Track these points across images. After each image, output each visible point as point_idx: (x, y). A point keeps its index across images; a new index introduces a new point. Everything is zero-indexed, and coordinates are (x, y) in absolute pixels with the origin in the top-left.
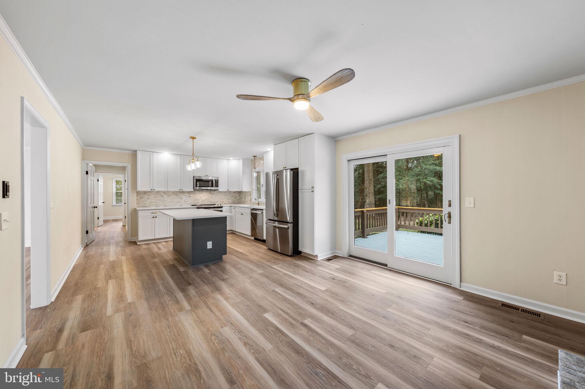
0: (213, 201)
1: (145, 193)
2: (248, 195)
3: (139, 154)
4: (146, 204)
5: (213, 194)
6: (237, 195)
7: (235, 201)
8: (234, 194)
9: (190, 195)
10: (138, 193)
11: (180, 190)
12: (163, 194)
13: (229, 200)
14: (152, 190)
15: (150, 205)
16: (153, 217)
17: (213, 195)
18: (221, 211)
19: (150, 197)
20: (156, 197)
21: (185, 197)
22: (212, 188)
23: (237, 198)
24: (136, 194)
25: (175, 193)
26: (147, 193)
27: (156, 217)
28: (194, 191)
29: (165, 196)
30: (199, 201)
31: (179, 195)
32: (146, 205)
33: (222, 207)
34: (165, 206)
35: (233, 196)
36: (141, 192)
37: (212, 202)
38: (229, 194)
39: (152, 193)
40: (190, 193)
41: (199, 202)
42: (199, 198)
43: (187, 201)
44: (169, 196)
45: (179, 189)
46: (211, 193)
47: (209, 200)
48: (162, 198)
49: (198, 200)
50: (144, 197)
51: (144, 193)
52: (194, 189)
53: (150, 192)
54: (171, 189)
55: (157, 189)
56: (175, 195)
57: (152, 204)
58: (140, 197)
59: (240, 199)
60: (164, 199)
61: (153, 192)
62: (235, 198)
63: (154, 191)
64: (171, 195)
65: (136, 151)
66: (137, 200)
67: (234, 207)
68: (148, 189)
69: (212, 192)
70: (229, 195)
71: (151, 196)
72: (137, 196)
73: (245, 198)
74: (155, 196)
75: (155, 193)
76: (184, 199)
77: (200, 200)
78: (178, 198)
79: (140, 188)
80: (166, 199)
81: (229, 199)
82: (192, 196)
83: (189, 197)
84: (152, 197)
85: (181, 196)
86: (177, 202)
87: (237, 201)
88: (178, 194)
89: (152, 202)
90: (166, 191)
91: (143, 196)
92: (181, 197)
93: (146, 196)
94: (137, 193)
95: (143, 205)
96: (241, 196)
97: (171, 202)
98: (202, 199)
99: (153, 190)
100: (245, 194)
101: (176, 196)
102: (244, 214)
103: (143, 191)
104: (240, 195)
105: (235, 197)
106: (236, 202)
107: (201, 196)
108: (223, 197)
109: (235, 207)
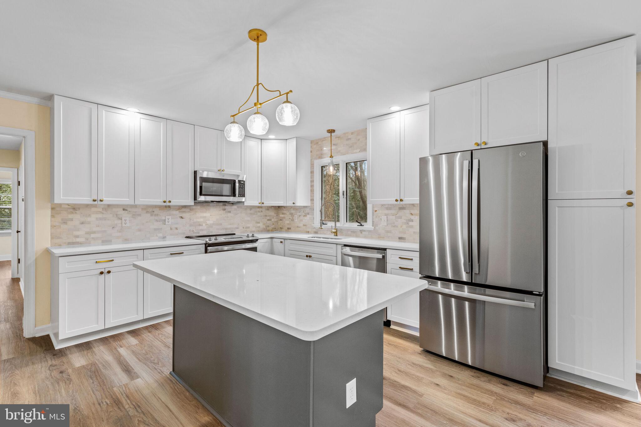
0: (229, 226)
1: (74, 209)
2: (300, 214)
3: (59, 104)
4: (77, 237)
5: (230, 212)
6: (272, 213)
7: (268, 226)
8: (267, 211)
9: (183, 215)
10: (56, 209)
11: (165, 202)
12: (120, 212)
13: (258, 225)
14: (96, 203)
15: (87, 239)
16: (102, 273)
17: (229, 214)
18: (254, 249)
19: (89, 219)
20: (105, 219)
21: (171, 219)
22: (231, 199)
23: (273, 220)
24: (49, 212)
25: (150, 209)
26: (79, 209)
27: (109, 272)
28: (194, 205)
29: (126, 216)
30: (201, 228)
31: (157, 215)
32: (78, 240)
33: (257, 240)
34: (126, 240)
35: (266, 216)
36: (63, 206)
37: (226, 229)
38: (259, 212)
39: (94, 209)
40: (183, 210)
41: (202, 230)
42: (202, 220)
43: (177, 229)
44: (134, 216)
45: (162, 200)
46: (225, 210)
47: (221, 224)
48: (120, 221)
49: (200, 225)
50: (72, 220)
51: (71, 210)
52: (195, 198)
53: (87, 206)
54: (142, 201)
55: (108, 200)
56: (149, 215)
57: (93, 236)
58: (62, 219)
59: (277, 222)
60: (124, 225)
61: (95, 206)
62: (268, 220)
63: (102, 203)
64: (140, 215)
65: (50, 98)
66: (53, 227)
67: (282, 240)
68: (87, 200)
69: (228, 207)
70: (259, 214)
71: (90, 215)
72: (53, 216)
73: (293, 220)
74: (100, 216)
75: (101, 210)
76: (170, 223)
77: (204, 225)
78: (157, 221)
79: (60, 198)
80: (128, 225)
81: (259, 223)
82: (187, 215)
83: (182, 217)
84: (93, 217)
85: (163, 215)
86: (155, 229)
87: (273, 226)
88: (157, 211)
89: (94, 232)
90: (127, 205)
91: (70, 216)
92: (163, 218)
93: (77, 217)
94: (53, 209)
95: (70, 241)
96: (282, 216)
97: (140, 230)
98: (208, 222)
99: (99, 203)
100: (293, 211)
101: (152, 215)
102: (313, 255)
103: (68, 205)
104: (278, 215)
105: (268, 218)
106: (270, 228)
107: (205, 217)
108: (249, 219)
109: (284, 239)
